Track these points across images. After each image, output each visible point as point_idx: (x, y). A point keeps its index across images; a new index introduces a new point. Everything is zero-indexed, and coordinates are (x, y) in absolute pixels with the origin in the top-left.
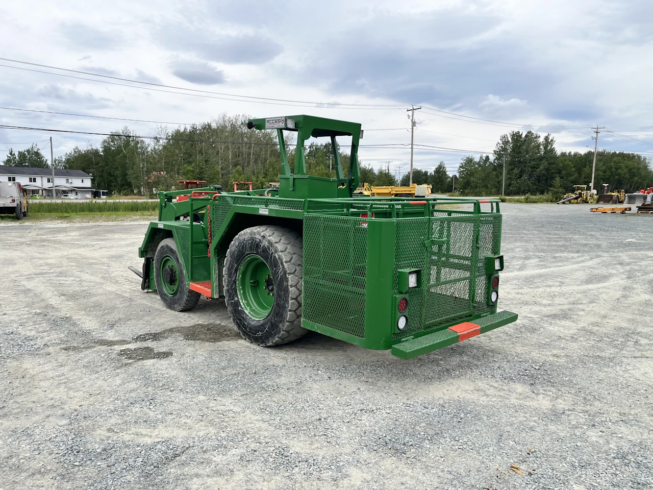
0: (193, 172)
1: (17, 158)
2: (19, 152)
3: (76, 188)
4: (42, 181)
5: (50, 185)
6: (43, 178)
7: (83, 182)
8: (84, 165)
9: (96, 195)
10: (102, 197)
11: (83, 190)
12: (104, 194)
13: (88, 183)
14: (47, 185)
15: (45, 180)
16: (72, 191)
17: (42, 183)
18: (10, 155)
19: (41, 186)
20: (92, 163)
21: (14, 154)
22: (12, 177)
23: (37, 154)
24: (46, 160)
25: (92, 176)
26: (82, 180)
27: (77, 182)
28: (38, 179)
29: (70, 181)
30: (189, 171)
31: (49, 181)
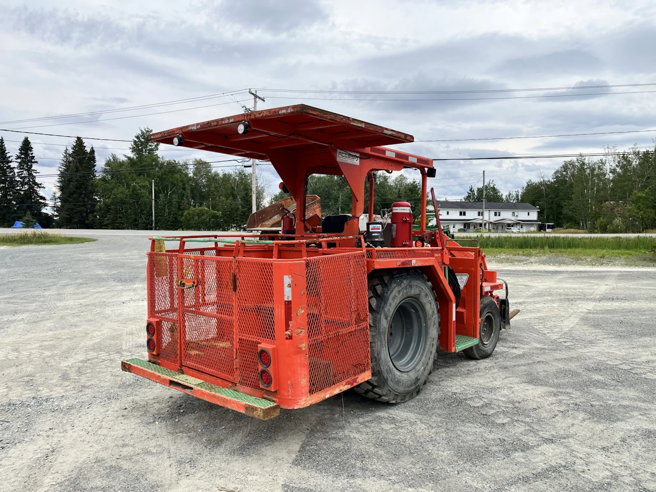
0: (645, 198)
1: (476, 194)
2: (478, 188)
3: (521, 221)
4: (489, 215)
5: (497, 218)
6: (491, 212)
7: (528, 215)
8: (533, 197)
9: (541, 228)
10: (548, 230)
11: (529, 223)
12: (549, 227)
13: (534, 216)
14: (493, 219)
15: (492, 213)
16: (517, 224)
17: (489, 217)
18: (469, 192)
19: (488, 220)
20: (543, 195)
21: (474, 191)
22: (463, 211)
23: (494, 189)
24: (502, 195)
25: (539, 209)
26: (529, 213)
27: (523, 215)
28: (486, 214)
29: (516, 214)
30: (640, 197)
31: (495, 215)
